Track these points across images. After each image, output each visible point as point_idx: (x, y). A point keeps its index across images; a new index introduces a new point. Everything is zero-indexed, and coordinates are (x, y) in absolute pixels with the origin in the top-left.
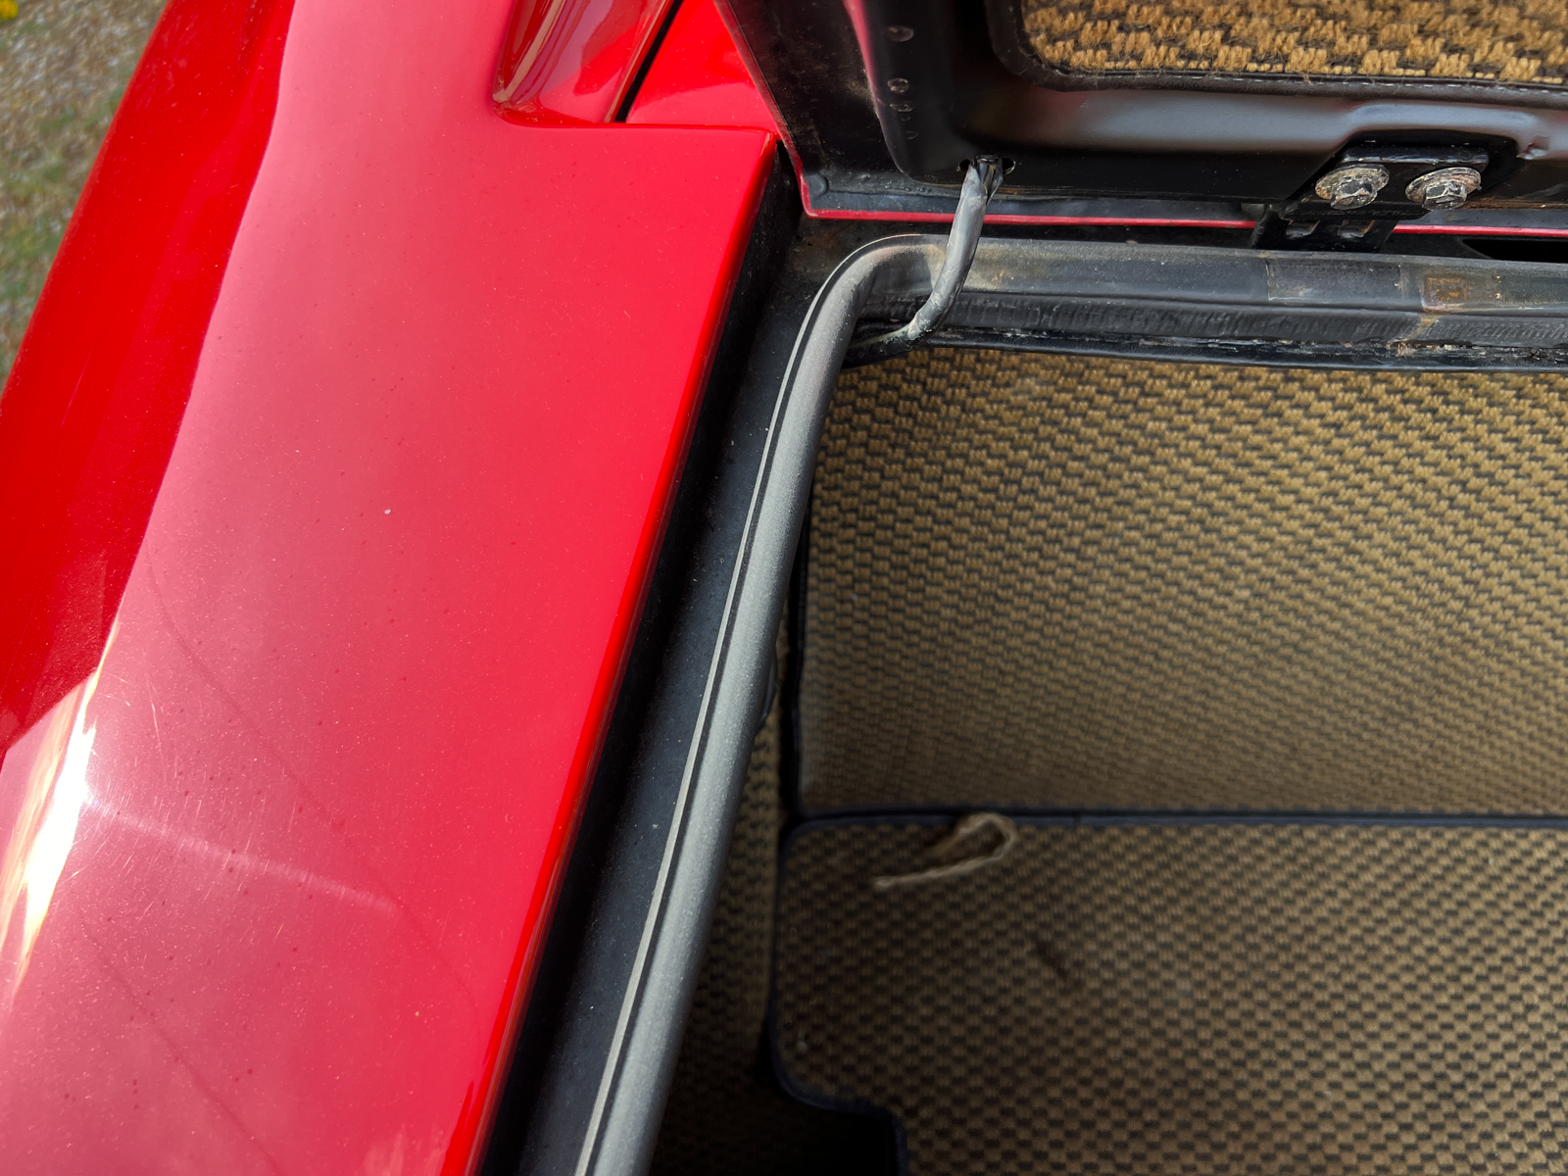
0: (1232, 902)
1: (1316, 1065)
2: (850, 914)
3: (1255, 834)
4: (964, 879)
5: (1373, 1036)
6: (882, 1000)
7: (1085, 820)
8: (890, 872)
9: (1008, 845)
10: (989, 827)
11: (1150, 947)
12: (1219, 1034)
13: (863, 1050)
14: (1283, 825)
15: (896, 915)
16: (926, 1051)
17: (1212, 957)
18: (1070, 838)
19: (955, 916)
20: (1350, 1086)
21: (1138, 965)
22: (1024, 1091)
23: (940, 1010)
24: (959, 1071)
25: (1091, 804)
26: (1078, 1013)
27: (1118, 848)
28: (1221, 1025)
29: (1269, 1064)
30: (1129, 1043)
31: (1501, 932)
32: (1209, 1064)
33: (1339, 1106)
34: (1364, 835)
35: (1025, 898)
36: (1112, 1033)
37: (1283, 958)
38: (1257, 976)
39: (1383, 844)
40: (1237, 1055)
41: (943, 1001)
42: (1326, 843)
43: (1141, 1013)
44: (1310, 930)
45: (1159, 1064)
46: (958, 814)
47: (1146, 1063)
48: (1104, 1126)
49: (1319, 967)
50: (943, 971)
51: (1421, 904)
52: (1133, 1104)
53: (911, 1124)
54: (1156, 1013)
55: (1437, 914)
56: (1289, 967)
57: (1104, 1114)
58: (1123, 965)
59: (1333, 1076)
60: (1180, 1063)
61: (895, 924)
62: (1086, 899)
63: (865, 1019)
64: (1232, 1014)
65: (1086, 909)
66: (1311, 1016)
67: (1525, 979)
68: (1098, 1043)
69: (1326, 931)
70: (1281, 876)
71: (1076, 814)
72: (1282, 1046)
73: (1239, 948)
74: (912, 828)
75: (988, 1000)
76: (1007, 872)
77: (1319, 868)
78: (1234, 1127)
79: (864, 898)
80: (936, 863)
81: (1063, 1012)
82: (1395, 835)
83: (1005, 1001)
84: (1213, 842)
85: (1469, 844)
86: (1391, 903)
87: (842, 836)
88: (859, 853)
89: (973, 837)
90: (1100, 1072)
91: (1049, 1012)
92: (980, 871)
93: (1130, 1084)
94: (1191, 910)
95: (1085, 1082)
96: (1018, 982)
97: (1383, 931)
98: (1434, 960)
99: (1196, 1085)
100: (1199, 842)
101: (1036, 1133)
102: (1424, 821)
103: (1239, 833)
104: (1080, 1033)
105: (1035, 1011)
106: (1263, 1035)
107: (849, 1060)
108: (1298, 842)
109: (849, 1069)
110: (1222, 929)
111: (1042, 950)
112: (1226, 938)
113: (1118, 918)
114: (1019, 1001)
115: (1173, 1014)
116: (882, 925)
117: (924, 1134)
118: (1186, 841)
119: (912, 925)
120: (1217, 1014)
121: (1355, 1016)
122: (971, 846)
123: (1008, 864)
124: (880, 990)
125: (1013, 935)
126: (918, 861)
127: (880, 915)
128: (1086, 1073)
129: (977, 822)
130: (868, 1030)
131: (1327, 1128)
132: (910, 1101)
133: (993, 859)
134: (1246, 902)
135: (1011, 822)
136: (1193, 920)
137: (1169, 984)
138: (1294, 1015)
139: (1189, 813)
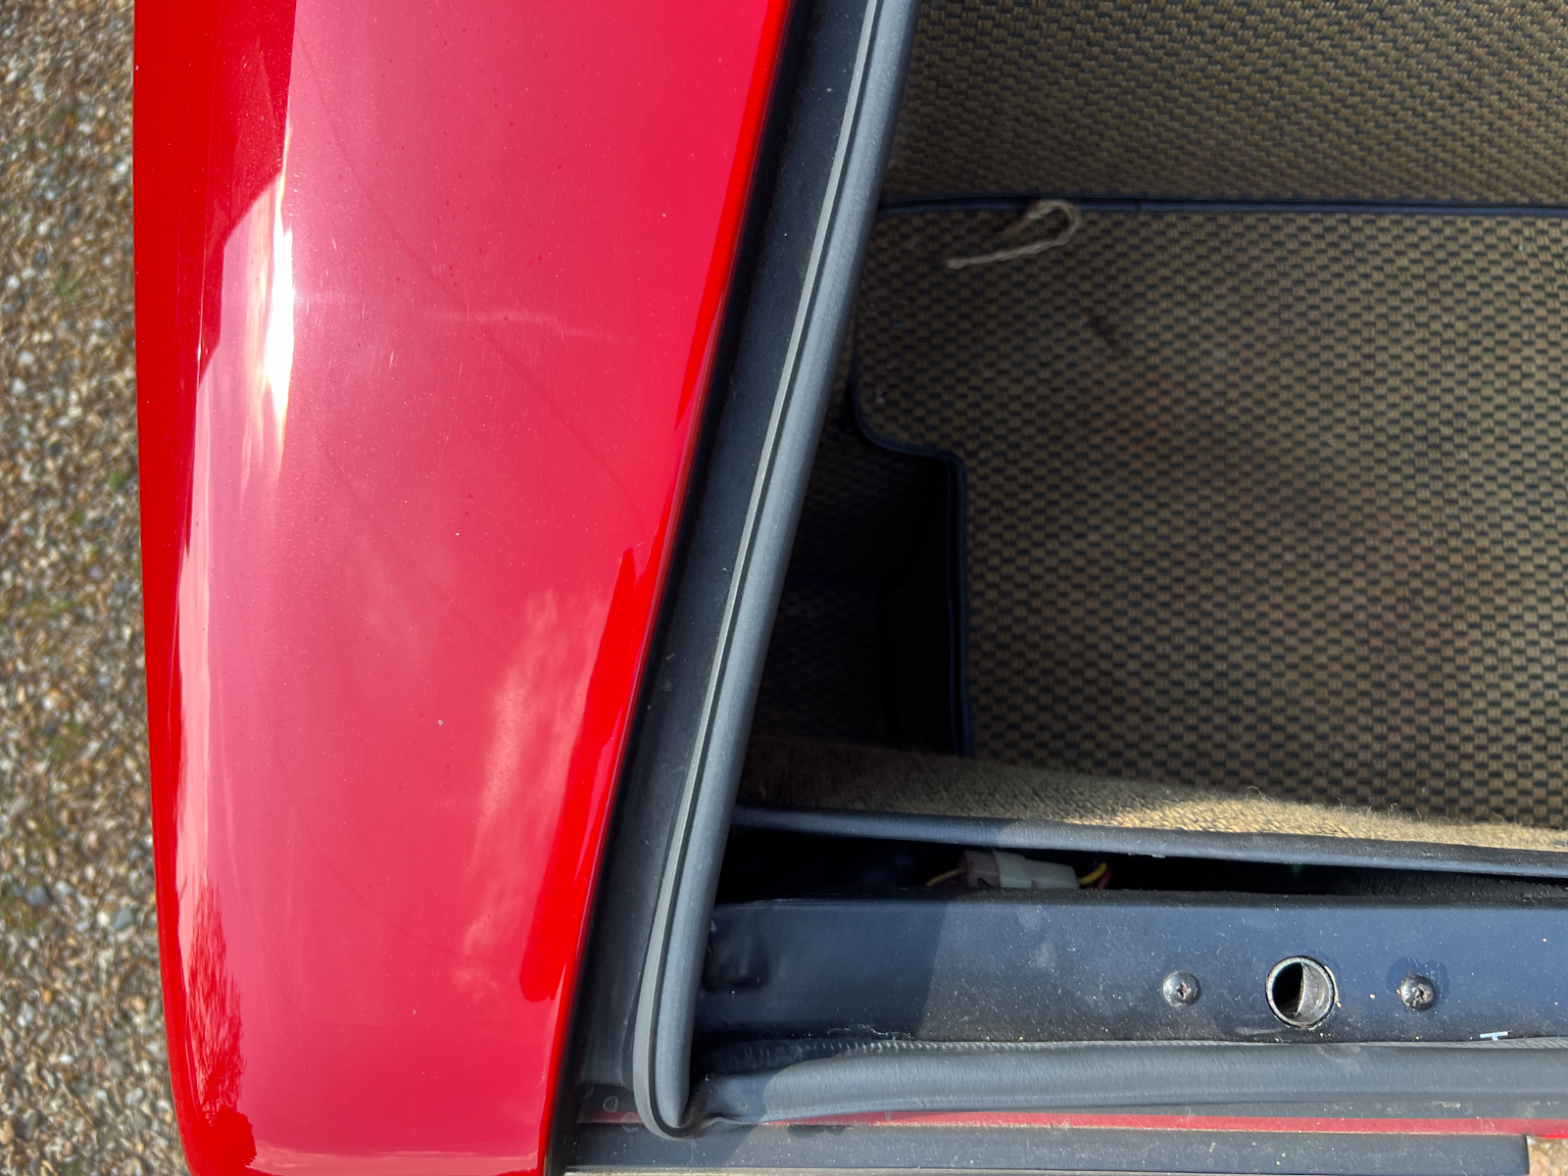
0: (1273, 282)
1: (1326, 421)
2: (923, 292)
3: (1303, 221)
4: (1029, 260)
5: (1381, 397)
6: (949, 364)
7: (1145, 207)
8: (960, 254)
9: (1072, 230)
10: (1057, 211)
11: (1193, 321)
12: (1246, 395)
13: (933, 404)
14: (1332, 213)
15: (965, 293)
16: (987, 406)
17: (1249, 330)
18: (1130, 224)
19: (1018, 293)
20: (1353, 437)
21: (1181, 336)
22: (1070, 439)
23: (1001, 373)
24: (1015, 422)
25: (1153, 192)
26: (1123, 376)
27: (1173, 234)
28: (1248, 387)
29: (1286, 419)
30: (1166, 401)
31: (1515, 311)
32: (1234, 418)
33: (1341, 453)
34: (1408, 223)
35: (1084, 277)
36: (1152, 393)
37: (1312, 331)
38: (1286, 347)
39: (1424, 231)
40: (1259, 411)
41: (1005, 365)
42: (1369, 231)
43: (1179, 377)
44: (1340, 308)
45: (1190, 418)
46: (1026, 201)
47: (1178, 418)
48: (1137, 465)
49: (1343, 340)
50: (1006, 340)
51: (1448, 286)
52: (1164, 450)
53: (971, 463)
54: (1193, 377)
55: (1460, 294)
56: (1316, 339)
57: (1137, 457)
58: (1168, 336)
59: (1340, 429)
60: (1207, 418)
61: (963, 301)
62: (1139, 279)
63: (935, 380)
64: (1260, 379)
65: (1139, 288)
66: (1328, 380)
67: (1527, 352)
68: (1138, 401)
69: (1355, 308)
70: (1322, 260)
71: (1137, 201)
72: (1299, 404)
73: (1274, 323)
74: (983, 216)
75: (1043, 365)
76: (1069, 254)
77: (1359, 253)
78: (1248, 468)
79: (935, 278)
80: (1004, 246)
81: (1110, 375)
82: (1436, 223)
83: (1060, 365)
84: (1263, 228)
85: (1504, 232)
86: (1421, 285)
87: (917, 222)
88: (933, 238)
89: (1039, 222)
90: (1138, 424)
91: (1098, 375)
92: (1043, 254)
93: (1163, 433)
94: (1235, 290)
95: (1124, 432)
96: (1072, 349)
97: (1407, 309)
98: (1449, 334)
99: (1219, 434)
100: (1249, 228)
101: (1077, 471)
102: (1465, 210)
103: (1288, 221)
104: (1125, 392)
105: (1085, 374)
106: (1284, 396)
107: (920, 412)
108: (1343, 229)
109: (920, 420)
110: (1261, 306)
111: (1096, 323)
112: (1263, 314)
113: (1168, 296)
114: (1071, 365)
115: (1207, 378)
116: (952, 301)
117: (981, 471)
118: (1238, 228)
119: (980, 301)
120: (1247, 378)
121: (1368, 381)
122: (1037, 231)
123: (1071, 248)
124: (950, 356)
125: (1070, 310)
126: (987, 245)
127: (950, 293)
128: (1125, 424)
129: (1045, 207)
130: (937, 388)
131: (1327, 469)
132: (971, 445)
133: (1057, 243)
134: (1285, 283)
135: (1077, 208)
136: (1236, 298)
137: (1207, 353)
138: (1314, 380)
139: (1244, 201)
